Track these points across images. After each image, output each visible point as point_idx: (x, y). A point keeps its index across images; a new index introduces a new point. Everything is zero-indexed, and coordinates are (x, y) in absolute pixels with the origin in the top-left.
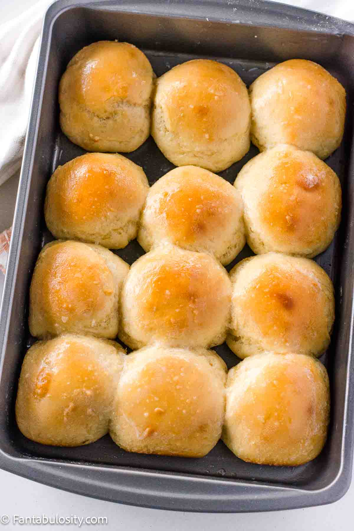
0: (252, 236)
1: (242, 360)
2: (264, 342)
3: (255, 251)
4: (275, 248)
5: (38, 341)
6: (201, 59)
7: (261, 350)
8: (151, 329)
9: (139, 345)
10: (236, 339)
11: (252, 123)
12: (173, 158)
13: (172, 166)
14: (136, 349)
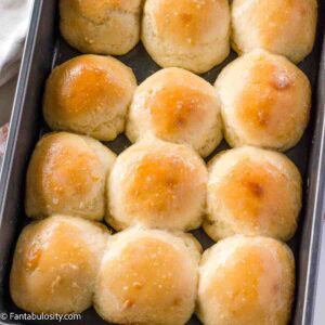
1: (216, 242)
3: (231, 144)
4: (249, 141)
7: (233, 233)
8: (133, 212)
9: (123, 227)
10: (211, 223)
12: (159, 60)
13: (159, 68)
14: (120, 230)
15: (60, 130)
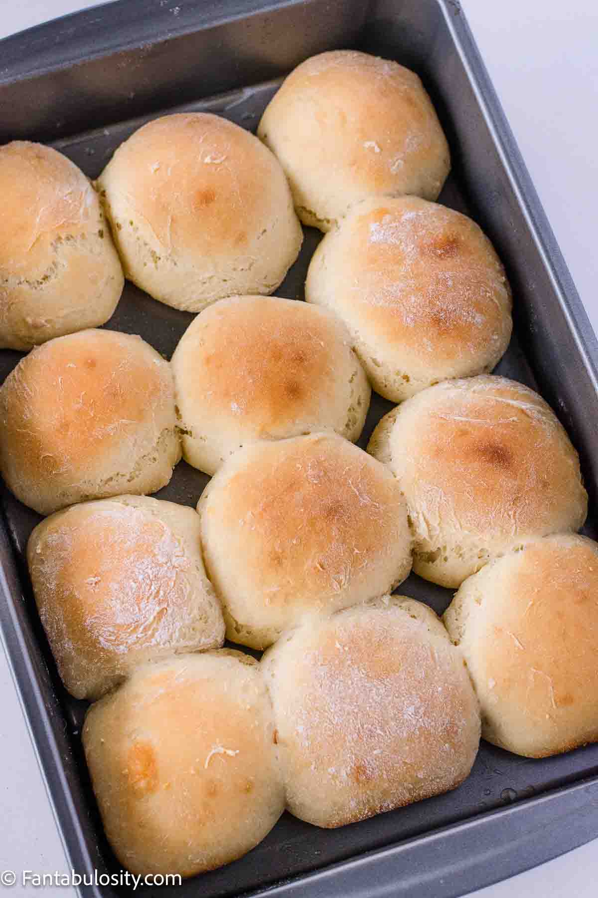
0: (380, 374)
1: (456, 590)
2: (486, 540)
3: (391, 397)
4: (431, 374)
5: (92, 705)
6: (157, 117)
7: (484, 558)
8: (287, 599)
9: (273, 636)
10: (431, 558)
11: (293, 189)
12: (183, 303)
13: (190, 316)
14: (269, 646)
15: (64, 507)
